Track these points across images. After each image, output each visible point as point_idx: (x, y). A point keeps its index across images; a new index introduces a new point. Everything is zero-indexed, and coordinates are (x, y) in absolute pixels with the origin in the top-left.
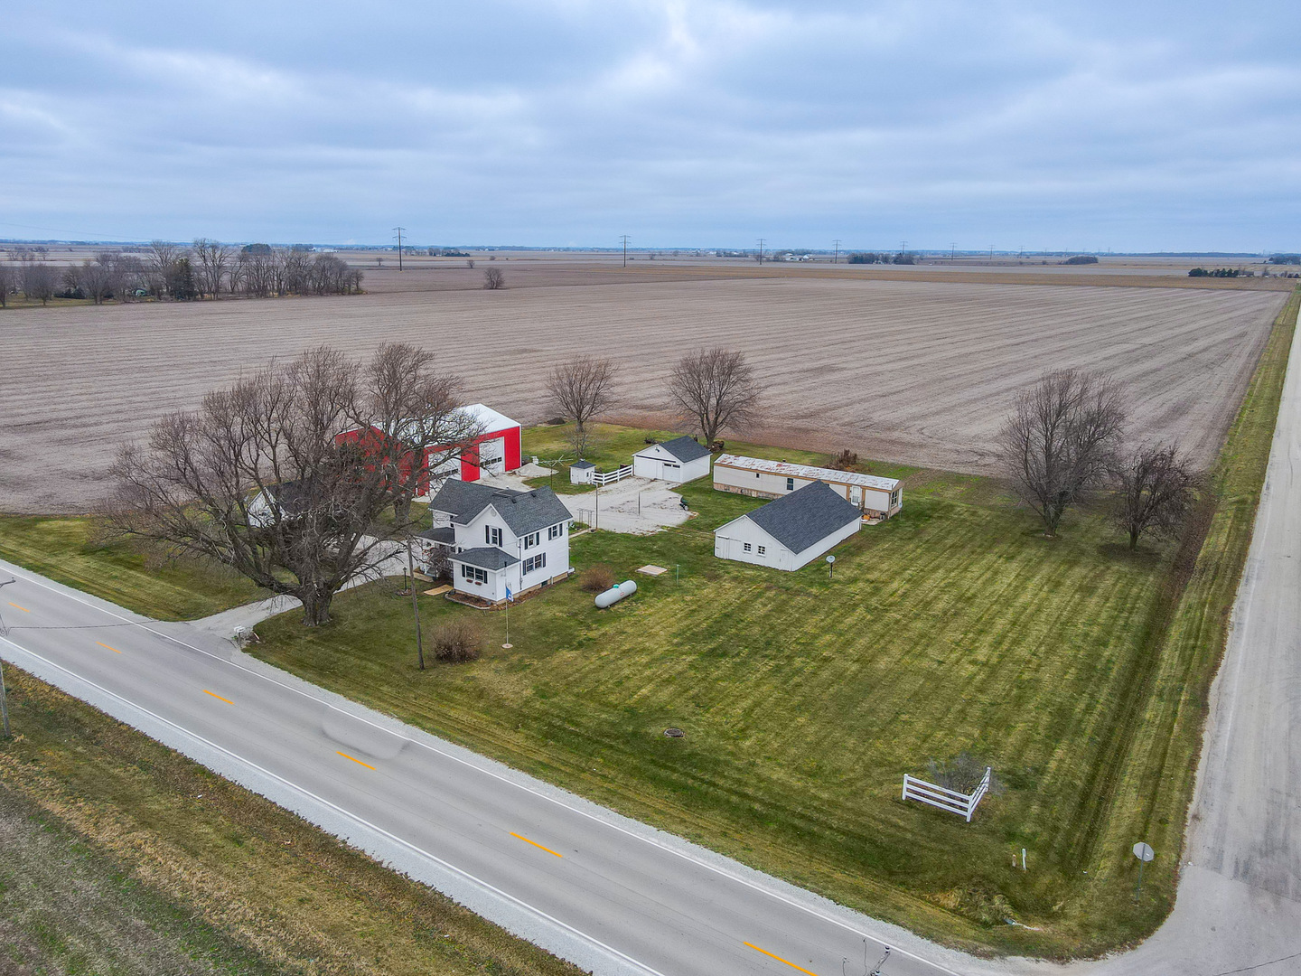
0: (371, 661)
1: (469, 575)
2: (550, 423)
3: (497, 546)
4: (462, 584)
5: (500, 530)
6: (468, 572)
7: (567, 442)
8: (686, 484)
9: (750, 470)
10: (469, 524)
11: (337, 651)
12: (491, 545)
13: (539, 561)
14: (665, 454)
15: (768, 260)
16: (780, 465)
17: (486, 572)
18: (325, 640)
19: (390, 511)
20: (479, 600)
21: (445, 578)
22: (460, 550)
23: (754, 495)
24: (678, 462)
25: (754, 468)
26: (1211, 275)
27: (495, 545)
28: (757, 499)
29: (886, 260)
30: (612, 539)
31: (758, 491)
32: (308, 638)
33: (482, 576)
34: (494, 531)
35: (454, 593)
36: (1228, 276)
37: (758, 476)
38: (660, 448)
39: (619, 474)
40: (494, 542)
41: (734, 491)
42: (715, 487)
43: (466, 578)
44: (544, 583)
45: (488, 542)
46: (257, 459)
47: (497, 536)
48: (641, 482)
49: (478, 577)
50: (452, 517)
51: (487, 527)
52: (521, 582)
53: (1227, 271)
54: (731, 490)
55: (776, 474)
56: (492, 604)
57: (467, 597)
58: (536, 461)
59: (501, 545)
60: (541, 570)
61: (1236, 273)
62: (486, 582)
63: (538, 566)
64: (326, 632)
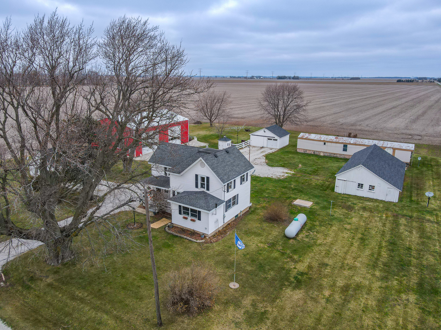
0: (107, 313)
1: (184, 213)
2: (195, 123)
3: (205, 190)
4: (178, 220)
5: (208, 178)
6: (184, 211)
7: (207, 131)
8: (280, 149)
9: (320, 141)
10: (182, 173)
11: (73, 298)
12: (200, 189)
13: (234, 201)
14: (269, 134)
15: (249, 78)
16: (337, 138)
17: (199, 212)
18: (63, 283)
19: (120, 165)
20: (193, 233)
21: (163, 214)
22: (174, 192)
23: (322, 154)
24: (276, 137)
25: (322, 139)
26: (404, 81)
27: (202, 190)
28: (324, 157)
29: (290, 78)
30: (261, 181)
31: (324, 152)
32: (49, 280)
33: (197, 215)
34: (203, 179)
35: (172, 226)
36: (410, 82)
37: (325, 144)
38: (266, 130)
39: (244, 144)
40: (202, 186)
41: (310, 152)
42: (298, 151)
43: (182, 216)
44: (236, 216)
45: (197, 186)
46: (5, 121)
47: (205, 182)
48: (256, 149)
49: (192, 215)
50: (166, 168)
51: (197, 176)
52: (224, 217)
53: (410, 80)
54: (308, 152)
55: (336, 143)
56: (205, 237)
57: (184, 231)
58: (196, 139)
59: (208, 189)
60: (236, 207)
61: (413, 81)
62: (199, 219)
63: (234, 204)
64: (66, 272)
